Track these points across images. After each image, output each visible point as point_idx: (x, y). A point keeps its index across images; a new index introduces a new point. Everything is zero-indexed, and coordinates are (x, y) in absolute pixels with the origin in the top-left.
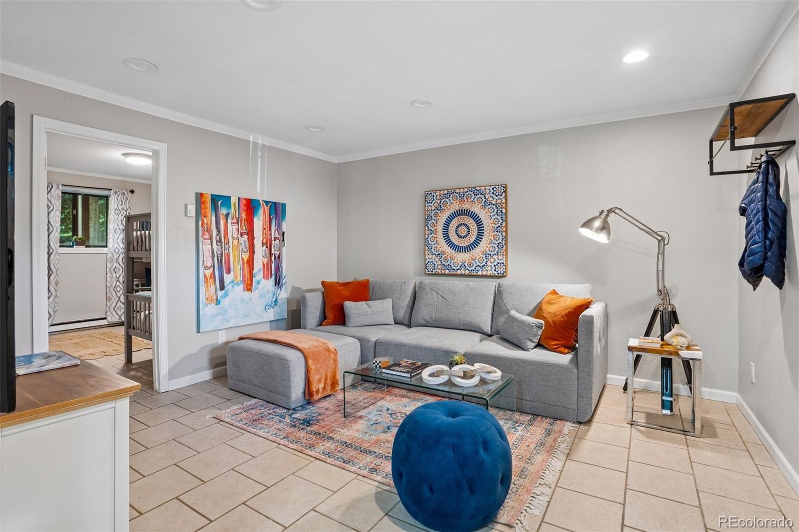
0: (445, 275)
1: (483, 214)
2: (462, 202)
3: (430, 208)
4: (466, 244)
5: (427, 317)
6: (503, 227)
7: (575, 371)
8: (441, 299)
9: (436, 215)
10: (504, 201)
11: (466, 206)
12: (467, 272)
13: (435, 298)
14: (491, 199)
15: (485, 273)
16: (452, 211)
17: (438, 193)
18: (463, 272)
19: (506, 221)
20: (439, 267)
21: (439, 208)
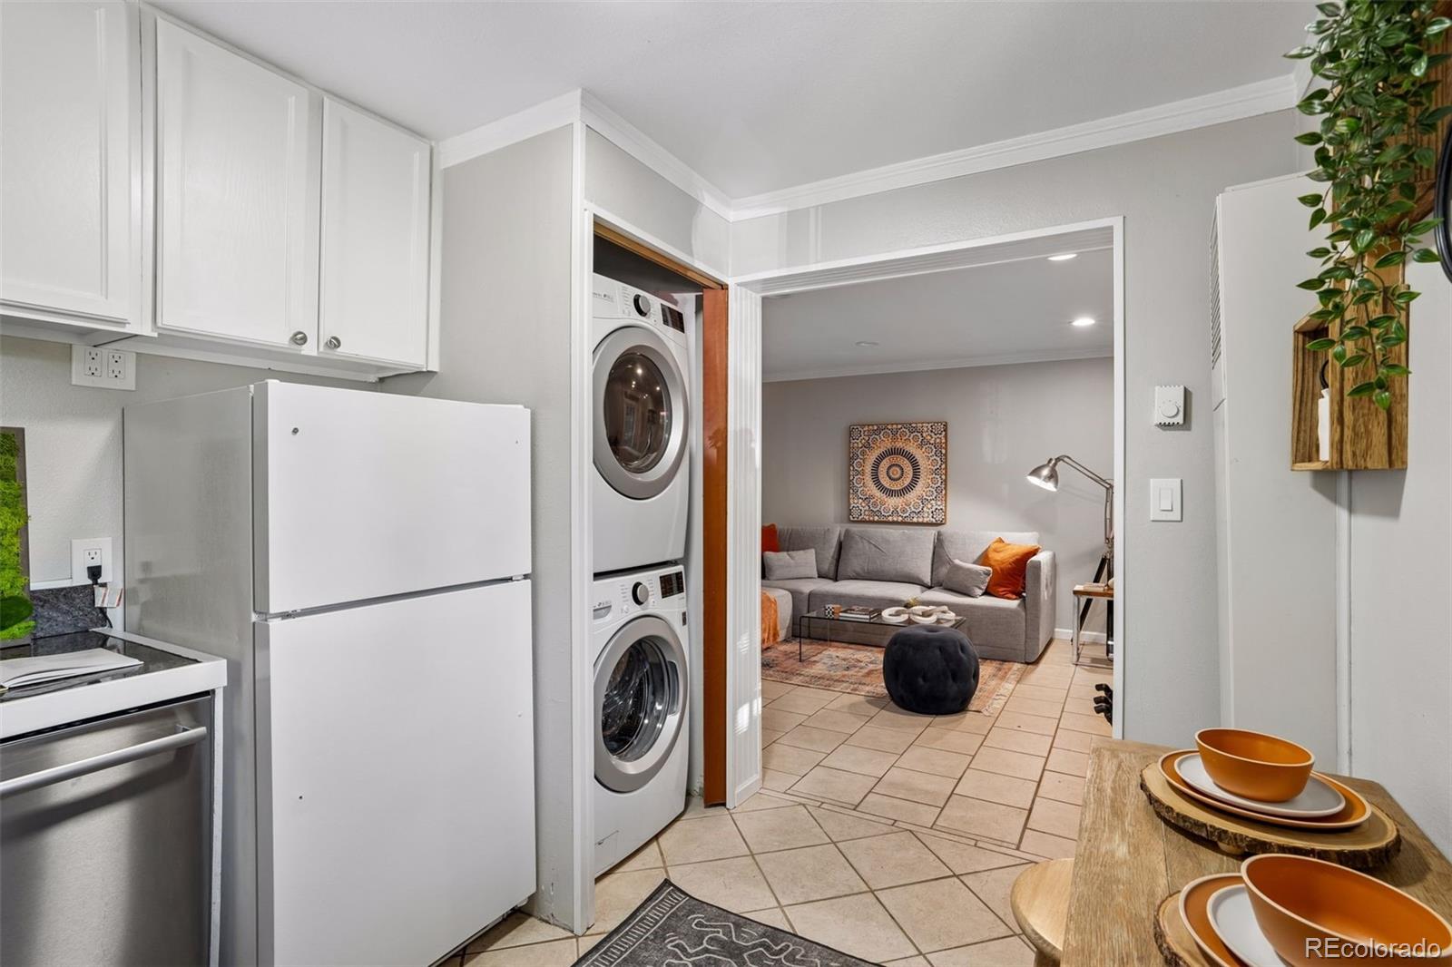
0: (873, 522)
1: (919, 455)
2: (894, 439)
3: (856, 445)
4: (899, 488)
5: (858, 569)
6: (942, 471)
7: (1023, 614)
8: (874, 549)
9: (863, 453)
10: (943, 441)
11: (899, 445)
12: (900, 519)
13: (867, 548)
14: (929, 437)
15: (920, 520)
16: (883, 450)
17: (866, 428)
18: (895, 519)
19: (946, 463)
20: (867, 513)
21: (867, 446)
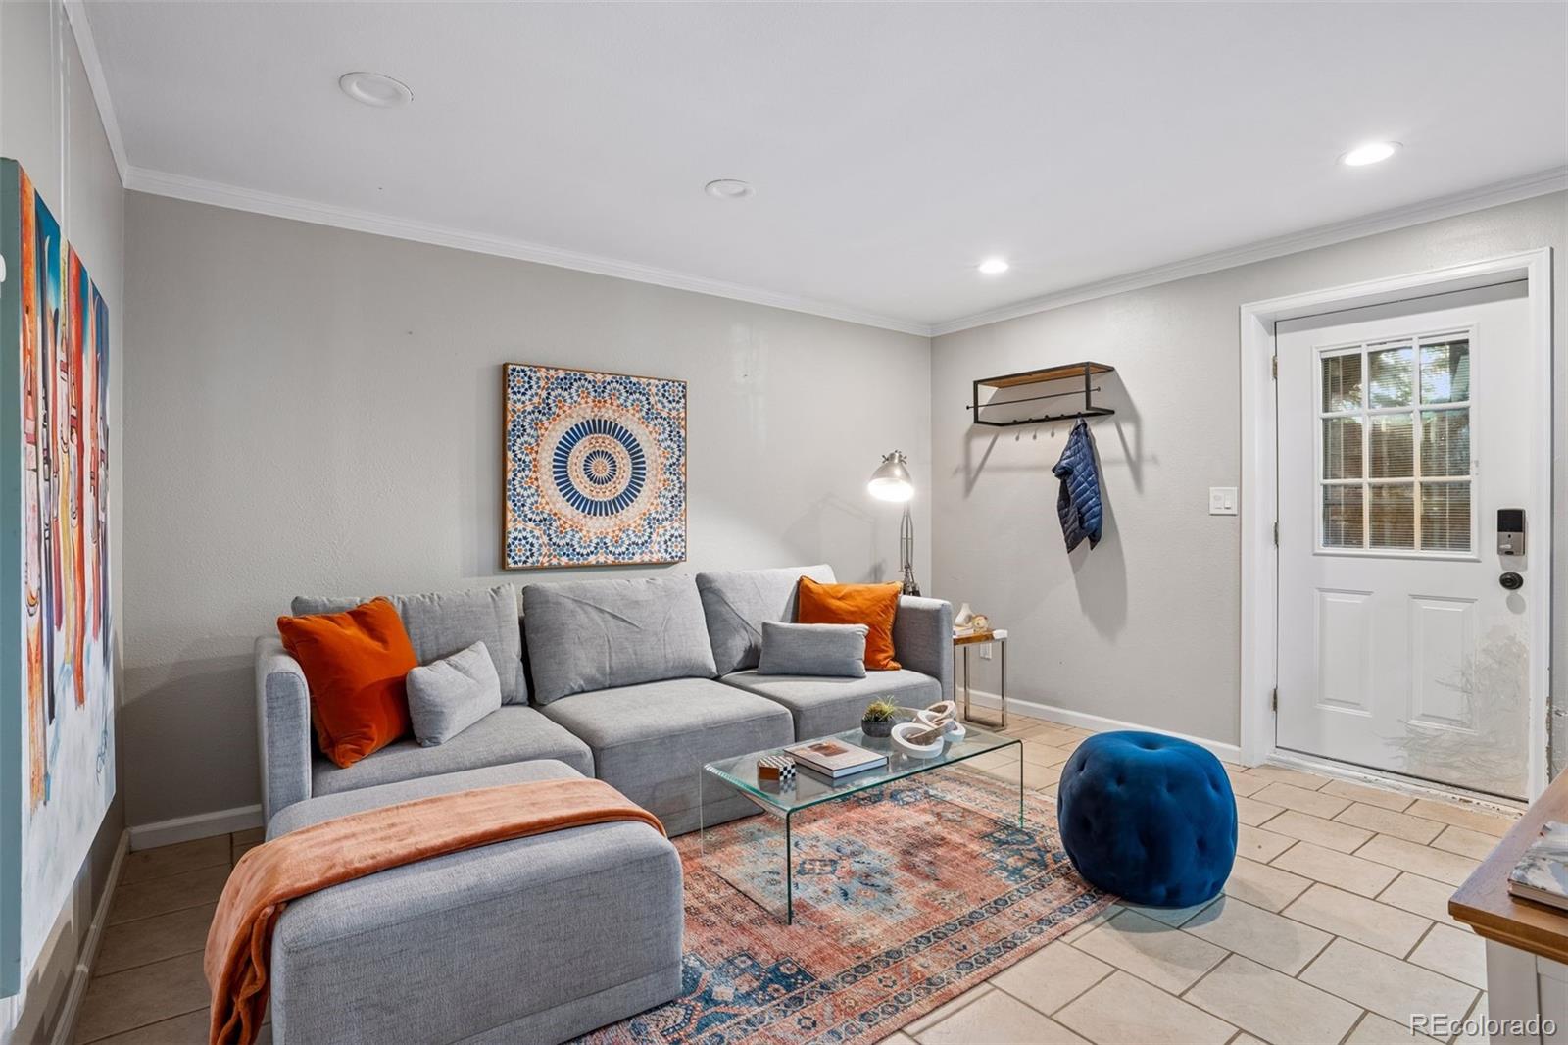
0: (559, 568)
1: (643, 435)
2: (599, 402)
3: (519, 405)
4: (608, 497)
6: (675, 468)
9: (536, 425)
10: (683, 415)
11: (608, 414)
12: (611, 558)
14: (660, 406)
15: (646, 558)
16: (576, 421)
17: (542, 373)
18: (602, 559)
19: (685, 454)
20: (544, 550)
21: (545, 410)
